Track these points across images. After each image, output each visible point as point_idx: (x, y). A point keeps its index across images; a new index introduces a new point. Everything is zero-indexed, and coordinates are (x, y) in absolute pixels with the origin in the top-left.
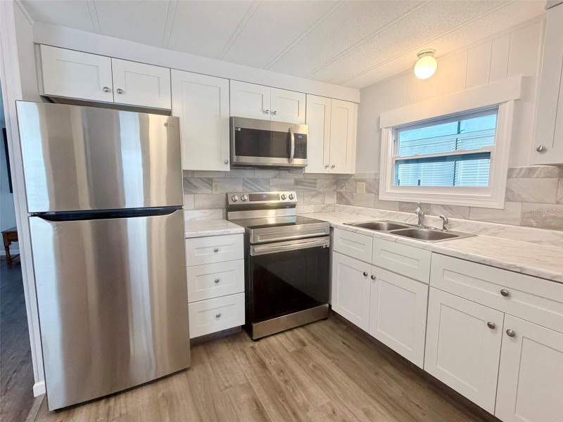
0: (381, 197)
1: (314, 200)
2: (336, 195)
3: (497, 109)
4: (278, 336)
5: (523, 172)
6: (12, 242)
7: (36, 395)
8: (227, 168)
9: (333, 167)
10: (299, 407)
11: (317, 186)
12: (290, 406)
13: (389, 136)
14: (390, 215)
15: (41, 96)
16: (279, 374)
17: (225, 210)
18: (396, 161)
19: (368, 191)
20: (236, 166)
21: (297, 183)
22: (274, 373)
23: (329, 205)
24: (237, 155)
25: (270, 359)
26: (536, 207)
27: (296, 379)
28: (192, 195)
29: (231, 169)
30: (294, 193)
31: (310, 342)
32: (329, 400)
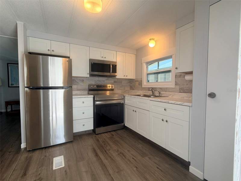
0: (143, 86)
1: (121, 88)
2: (129, 87)
3: (172, 57)
4: (105, 133)
5: (178, 76)
6: (9, 106)
7: (22, 148)
8: (88, 76)
9: (127, 76)
10: (107, 150)
11: (122, 83)
12: (104, 150)
13: (145, 66)
14: (145, 92)
15: (28, 52)
16: (103, 143)
17: (88, 91)
18: (147, 74)
19: (139, 85)
20: (91, 75)
21: (115, 82)
22: (101, 142)
23: (127, 90)
24: (91, 71)
25: (101, 139)
26: (182, 86)
27: (108, 143)
28: (76, 85)
29: (90, 76)
30: (113, 85)
31: (115, 135)
32: (117, 148)
